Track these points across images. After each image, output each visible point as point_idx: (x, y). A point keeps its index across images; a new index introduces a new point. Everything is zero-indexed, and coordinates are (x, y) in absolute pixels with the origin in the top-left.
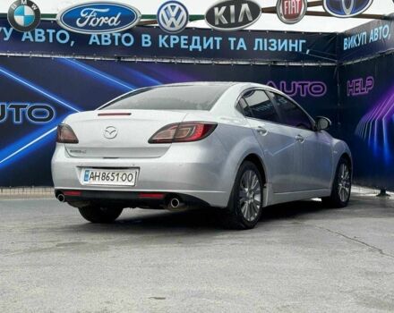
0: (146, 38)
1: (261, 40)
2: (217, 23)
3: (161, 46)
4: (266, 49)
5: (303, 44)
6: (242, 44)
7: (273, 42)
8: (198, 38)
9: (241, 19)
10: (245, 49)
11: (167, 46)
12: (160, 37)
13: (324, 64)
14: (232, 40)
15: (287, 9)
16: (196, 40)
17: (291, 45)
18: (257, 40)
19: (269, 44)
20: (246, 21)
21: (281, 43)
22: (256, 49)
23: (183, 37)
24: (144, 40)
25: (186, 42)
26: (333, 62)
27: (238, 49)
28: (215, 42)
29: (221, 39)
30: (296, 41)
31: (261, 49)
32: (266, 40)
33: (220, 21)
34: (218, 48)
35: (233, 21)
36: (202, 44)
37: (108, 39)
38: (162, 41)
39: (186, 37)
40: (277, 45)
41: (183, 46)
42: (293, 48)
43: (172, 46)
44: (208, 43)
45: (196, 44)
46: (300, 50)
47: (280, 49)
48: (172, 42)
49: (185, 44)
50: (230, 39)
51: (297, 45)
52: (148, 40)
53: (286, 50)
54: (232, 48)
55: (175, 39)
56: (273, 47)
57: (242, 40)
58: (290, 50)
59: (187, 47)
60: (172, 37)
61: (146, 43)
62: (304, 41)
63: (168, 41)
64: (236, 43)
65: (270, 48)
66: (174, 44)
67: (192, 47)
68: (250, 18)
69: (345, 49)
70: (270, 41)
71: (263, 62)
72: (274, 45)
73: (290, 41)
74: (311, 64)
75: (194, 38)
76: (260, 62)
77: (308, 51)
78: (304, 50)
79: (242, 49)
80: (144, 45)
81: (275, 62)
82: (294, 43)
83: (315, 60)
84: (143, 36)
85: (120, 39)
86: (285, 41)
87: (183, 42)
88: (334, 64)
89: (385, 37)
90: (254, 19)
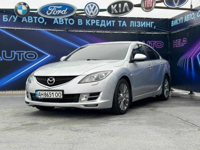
0: (80, 21)
1: (133, 22)
3: (87, 24)
4: (135, 26)
5: (153, 23)
6: (124, 24)
7: (139, 23)
8: (104, 21)
9: (124, 10)
10: (126, 26)
11: (89, 25)
12: (87, 20)
13: (162, 33)
14: (120, 22)
15: (146, 5)
16: (103, 22)
17: (147, 24)
18: (131, 22)
19: (137, 24)
21: (143, 23)
22: (131, 26)
23: (97, 21)
24: (79, 22)
25: (99, 23)
26: (167, 32)
27: (123, 26)
28: (112, 23)
29: (115, 21)
30: (150, 22)
31: (133, 26)
32: (135, 22)
33: (114, 12)
34: (113, 25)
35: (120, 11)
36: (106, 24)
37: (62, 21)
38: (87, 22)
39: (99, 21)
40: (141, 24)
41: (97, 25)
42: (148, 26)
43: (92, 25)
44: (109, 23)
45: (103, 24)
46: (151, 27)
47: (142, 26)
48: (92, 23)
49: (98, 24)
50: (119, 21)
51: (150, 24)
52: (81, 22)
53: (145, 26)
54: (120, 26)
55: (93, 22)
56: (139, 25)
57: (124, 22)
58: (147, 26)
59: (99, 25)
60: (92, 20)
61: (80, 23)
62: (153, 22)
63: (90, 22)
64: (122, 23)
65: (137, 26)
66: (93, 24)
67: (101, 25)
68: (128, 10)
69: (172, 26)
70: (138, 22)
71: (134, 32)
72: (139, 24)
73: (147, 22)
74: (156, 33)
75: (102, 21)
76: (133, 32)
77: (155, 27)
78: (153, 27)
79: (124, 26)
80: (79, 24)
81: (140, 32)
82: (148, 23)
83: (158, 31)
84: (79, 20)
85: (68, 21)
86: (145, 22)
87: (97, 23)
88: (167, 33)
89: (192, 19)
90: (130, 10)
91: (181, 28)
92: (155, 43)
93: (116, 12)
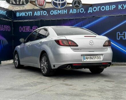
2: (11, 3)
9: (21, 3)
15: (39, 3)
20: (23, 4)
26: (11, 20)
33: (12, 2)
35: (18, 3)
53: (3, 14)
62: (6, 12)
68: (25, 3)
74: (7, 20)
77: (7, 15)
86: (2, 11)
89: (44, 15)
90: (26, 4)
91: (30, 19)
92: (7, 27)
93: (14, 3)
